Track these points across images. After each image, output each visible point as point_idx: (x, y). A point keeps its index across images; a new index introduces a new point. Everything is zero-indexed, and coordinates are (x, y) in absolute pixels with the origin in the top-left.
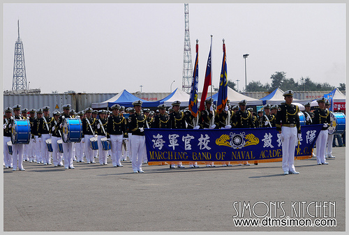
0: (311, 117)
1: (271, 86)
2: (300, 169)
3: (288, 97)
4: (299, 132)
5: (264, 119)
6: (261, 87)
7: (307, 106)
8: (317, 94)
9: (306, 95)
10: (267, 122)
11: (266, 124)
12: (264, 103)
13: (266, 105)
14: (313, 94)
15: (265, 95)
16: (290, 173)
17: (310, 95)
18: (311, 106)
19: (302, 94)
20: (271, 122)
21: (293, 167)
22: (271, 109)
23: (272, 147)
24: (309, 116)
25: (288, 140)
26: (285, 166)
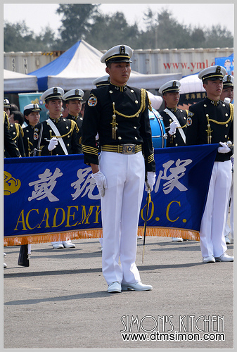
0: (182, 123)
1: (57, 36)
2: (153, 275)
3: (117, 63)
4: (149, 167)
5: (47, 133)
6: (28, 38)
7: (171, 92)
8: (197, 59)
9: (162, 60)
10: (56, 141)
11: (51, 147)
12: (42, 84)
13: (50, 91)
14: (185, 59)
15: (44, 61)
16: (127, 287)
17: (174, 59)
18: (182, 90)
19: (151, 58)
20: (65, 140)
21: (134, 269)
22: (65, 103)
23: (53, 199)
24: (175, 123)
25: (119, 191)
26: (112, 269)
